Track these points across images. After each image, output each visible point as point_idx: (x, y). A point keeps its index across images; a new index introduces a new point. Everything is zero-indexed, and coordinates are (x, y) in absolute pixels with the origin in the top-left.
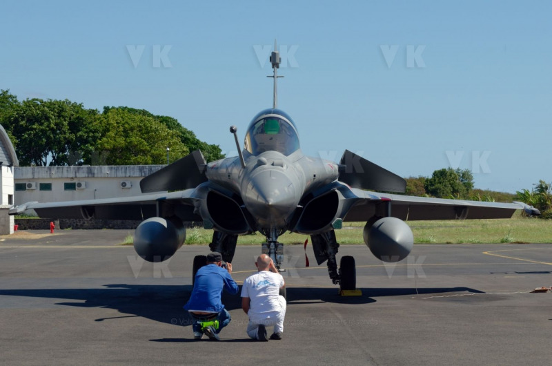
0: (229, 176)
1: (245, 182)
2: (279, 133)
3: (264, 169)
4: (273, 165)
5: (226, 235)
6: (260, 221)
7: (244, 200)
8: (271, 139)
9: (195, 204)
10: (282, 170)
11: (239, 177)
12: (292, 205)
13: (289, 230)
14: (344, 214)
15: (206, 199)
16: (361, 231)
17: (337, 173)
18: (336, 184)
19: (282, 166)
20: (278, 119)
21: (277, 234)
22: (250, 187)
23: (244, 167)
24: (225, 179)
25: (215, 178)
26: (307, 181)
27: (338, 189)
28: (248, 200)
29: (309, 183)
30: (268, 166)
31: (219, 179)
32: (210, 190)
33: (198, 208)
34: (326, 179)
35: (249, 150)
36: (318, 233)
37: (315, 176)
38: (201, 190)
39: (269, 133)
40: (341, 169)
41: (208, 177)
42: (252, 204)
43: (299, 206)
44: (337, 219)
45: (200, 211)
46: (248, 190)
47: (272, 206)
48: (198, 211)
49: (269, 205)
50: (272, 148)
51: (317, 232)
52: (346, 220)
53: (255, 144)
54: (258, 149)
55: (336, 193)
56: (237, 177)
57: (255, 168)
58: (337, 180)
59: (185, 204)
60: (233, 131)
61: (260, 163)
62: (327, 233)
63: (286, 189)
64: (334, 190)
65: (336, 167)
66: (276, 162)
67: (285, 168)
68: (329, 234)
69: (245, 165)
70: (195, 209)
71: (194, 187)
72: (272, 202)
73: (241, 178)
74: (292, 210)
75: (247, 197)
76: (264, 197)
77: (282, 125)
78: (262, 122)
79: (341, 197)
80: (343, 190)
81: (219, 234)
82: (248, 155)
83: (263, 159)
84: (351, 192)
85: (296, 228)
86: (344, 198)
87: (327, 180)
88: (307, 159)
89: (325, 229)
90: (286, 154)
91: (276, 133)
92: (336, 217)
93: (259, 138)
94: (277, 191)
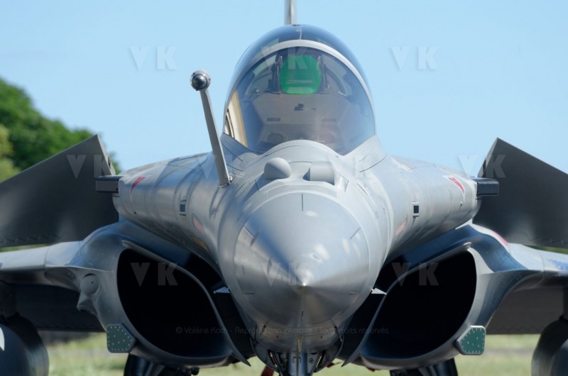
0: (182, 208)
1: (230, 225)
2: (320, 90)
3: (285, 188)
4: (307, 177)
5: (161, 368)
6: (267, 332)
7: (226, 273)
8: (300, 107)
9: (83, 283)
10: (333, 193)
11: (213, 211)
12: (358, 290)
13: (341, 356)
14: (490, 315)
15: (114, 272)
16: (527, 361)
17: (474, 202)
18: (466, 233)
19: (333, 183)
20: (318, 52)
21: (310, 366)
22: (244, 238)
23: (226, 184)
24: (169, 216)
25: (142, 213)
26: (397, 224)
27: (475, 246)
28: (239, 274)
29: (402, 229)
30: (293, 181)
31: (153, 216)
32: (125, 245)
33: (91, 293)
34: (446, 217)
35: (238, 136)
36: (414, 366)
37: (416, 209)
38: (100, 245)
39: (291, 91)
40: (483, 192)
41: (120, 210)
42: (253, 285)
43: (377, 291)
44: (470, 326)
45: (96, 304)
46: (238, 247)
47: (308, 289)
48: (89, 302)
49: (301, 287)
50: (301, 133)
51: (412, 363)
52: (492, 331)
53: (253, 121)
54: (264, 136)
55: (470, 257)
56: (206, 211)
57: (257, 186)
58: (470, 223)
59: (48, 282)
60: (199, 84)
61: (273, 173)
62: (435, 367)
63: (345, 243)
64: (466, 247)
65: (472, 186)
66: (316, 170)
67: (339, 186)
68: (441, 367)
69: (230, 177)
70: (82, 298)
71: (80, 237)
72: (308, 278)
73: (219, 215)
74: (356, 302)
75: (235, 266)
76: (286, 265)
77: (325, 70)
78: (271, 61)
79: (482, 269)
80: (486, 247)
81: (142, 364)
82: (237, 150)
83: (281, 162)
84: (506, 254)
85: (360, 350)
86: (491, 272)
87: (447, 222)
88: (394, 161)
89: (434, 358)
90: (342, 150)
91: (311, 91)
92: (467, 321)
93: (267, 104)
94: (321, 250)
